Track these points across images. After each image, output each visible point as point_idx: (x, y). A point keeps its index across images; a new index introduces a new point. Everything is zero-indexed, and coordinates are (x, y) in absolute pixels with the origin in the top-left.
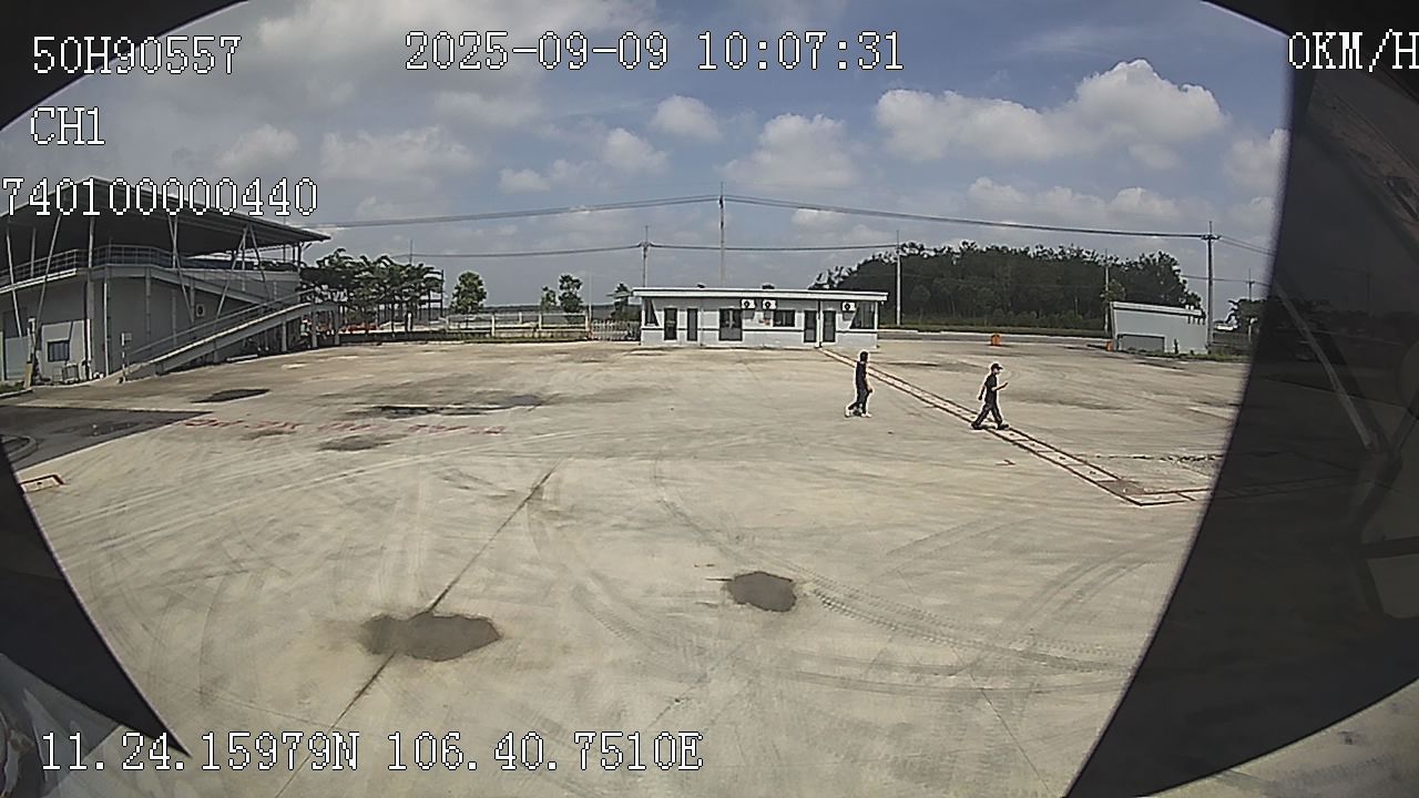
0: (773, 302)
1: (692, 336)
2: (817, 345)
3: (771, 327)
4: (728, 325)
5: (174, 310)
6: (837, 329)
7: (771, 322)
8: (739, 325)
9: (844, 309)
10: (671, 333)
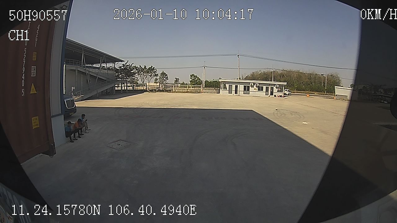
0: (258, 84)
1: (236, 93)
2: (269, 96)
3: (257, 91)
4: (246, 90)
5: (82, 81)
6: (274, 92)
7: (257, 90)
8: (248, 90)
9: (276, 86)
10: (230, 92)
